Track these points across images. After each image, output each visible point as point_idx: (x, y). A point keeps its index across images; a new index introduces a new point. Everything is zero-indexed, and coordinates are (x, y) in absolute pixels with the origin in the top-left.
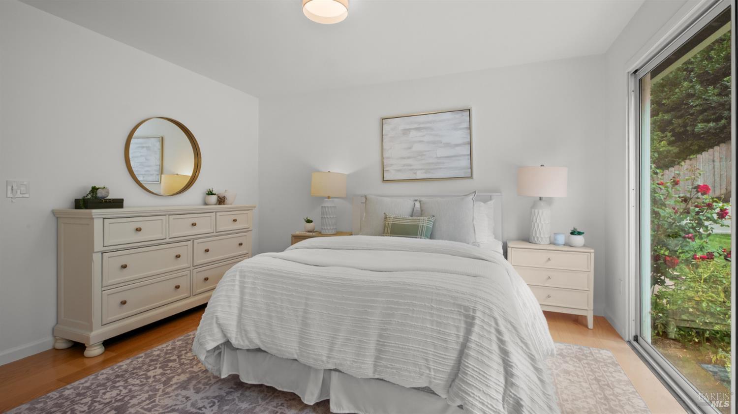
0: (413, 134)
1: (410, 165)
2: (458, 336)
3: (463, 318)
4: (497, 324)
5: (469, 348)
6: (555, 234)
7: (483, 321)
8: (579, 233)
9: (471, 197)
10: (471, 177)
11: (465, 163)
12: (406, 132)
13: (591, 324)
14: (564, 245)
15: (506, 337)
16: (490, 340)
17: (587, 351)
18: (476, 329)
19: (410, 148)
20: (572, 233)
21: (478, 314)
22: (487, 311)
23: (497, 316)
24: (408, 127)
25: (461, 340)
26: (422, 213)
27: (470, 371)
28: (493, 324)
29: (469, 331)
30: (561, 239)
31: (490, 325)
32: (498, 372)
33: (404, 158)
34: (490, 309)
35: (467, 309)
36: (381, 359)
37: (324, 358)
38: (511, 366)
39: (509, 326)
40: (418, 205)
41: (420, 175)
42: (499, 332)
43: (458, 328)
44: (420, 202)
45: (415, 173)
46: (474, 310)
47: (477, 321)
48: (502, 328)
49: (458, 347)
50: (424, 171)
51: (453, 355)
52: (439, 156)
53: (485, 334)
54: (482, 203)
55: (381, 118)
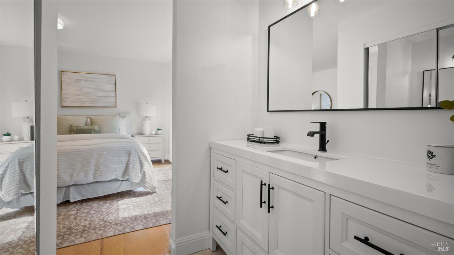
0: (83, 83)
1: (80, 99)
2: (126, 159)
3: (127, 154)
4: (138, 154)
5: (130, 162)
6: (152, 130)
7: (134, 153)
8: (160, 130)
9: (118, 116)
10: (116, 107)
11: (113, 100)
12: (78, 81)
13: (163, 162)
14: (155, 134)
15: (141, 156)
16: (136, 158)
17: (162, 168)
18: (132, 156)
19: (81, 90)
20: (158, 130)
21: (132, 152)
22: (135, 150)
23: (138, 151)
24: (80, 79)
25: (127, 160)
26: (92, 123)
27: (130, 168)
28: (137, 154)
29: (129, 157)
30: (154, 132)
31: (136, 154)
32: (139, 166)
33: (77, 95)
34: (136, 150)
35: (128, 151)
36: (97, 173)
37: (69, 181)
38: (142, 164)
39: (141, 154)
40: (89, 120)
41: (86, 105)
42: (139, 156)
43: (126, 157)
44: (90, 118)
45: (84, 104)
46: (131, 151)
47: (132, 154)
48: (140, 154)
49: (126, 163)
50: (90, 103)
51: (124, 165)
52: (98, 96)
53: (135, 157)
54: (122, 119)
55: (60, 71)
